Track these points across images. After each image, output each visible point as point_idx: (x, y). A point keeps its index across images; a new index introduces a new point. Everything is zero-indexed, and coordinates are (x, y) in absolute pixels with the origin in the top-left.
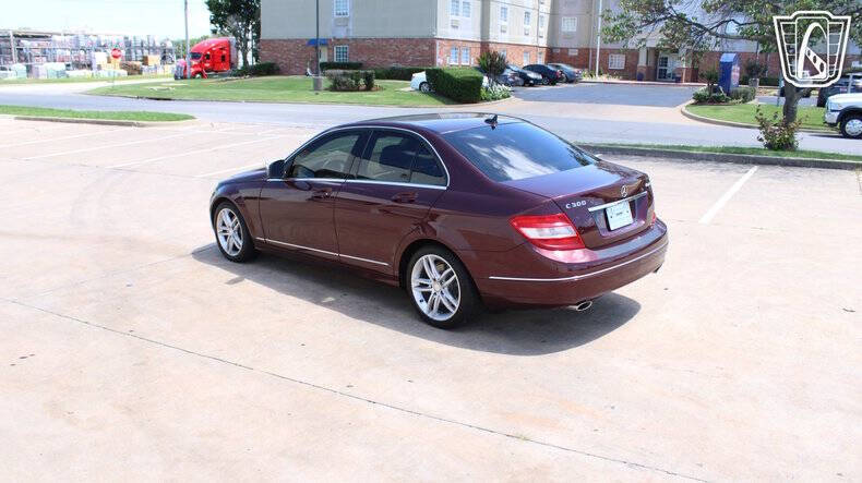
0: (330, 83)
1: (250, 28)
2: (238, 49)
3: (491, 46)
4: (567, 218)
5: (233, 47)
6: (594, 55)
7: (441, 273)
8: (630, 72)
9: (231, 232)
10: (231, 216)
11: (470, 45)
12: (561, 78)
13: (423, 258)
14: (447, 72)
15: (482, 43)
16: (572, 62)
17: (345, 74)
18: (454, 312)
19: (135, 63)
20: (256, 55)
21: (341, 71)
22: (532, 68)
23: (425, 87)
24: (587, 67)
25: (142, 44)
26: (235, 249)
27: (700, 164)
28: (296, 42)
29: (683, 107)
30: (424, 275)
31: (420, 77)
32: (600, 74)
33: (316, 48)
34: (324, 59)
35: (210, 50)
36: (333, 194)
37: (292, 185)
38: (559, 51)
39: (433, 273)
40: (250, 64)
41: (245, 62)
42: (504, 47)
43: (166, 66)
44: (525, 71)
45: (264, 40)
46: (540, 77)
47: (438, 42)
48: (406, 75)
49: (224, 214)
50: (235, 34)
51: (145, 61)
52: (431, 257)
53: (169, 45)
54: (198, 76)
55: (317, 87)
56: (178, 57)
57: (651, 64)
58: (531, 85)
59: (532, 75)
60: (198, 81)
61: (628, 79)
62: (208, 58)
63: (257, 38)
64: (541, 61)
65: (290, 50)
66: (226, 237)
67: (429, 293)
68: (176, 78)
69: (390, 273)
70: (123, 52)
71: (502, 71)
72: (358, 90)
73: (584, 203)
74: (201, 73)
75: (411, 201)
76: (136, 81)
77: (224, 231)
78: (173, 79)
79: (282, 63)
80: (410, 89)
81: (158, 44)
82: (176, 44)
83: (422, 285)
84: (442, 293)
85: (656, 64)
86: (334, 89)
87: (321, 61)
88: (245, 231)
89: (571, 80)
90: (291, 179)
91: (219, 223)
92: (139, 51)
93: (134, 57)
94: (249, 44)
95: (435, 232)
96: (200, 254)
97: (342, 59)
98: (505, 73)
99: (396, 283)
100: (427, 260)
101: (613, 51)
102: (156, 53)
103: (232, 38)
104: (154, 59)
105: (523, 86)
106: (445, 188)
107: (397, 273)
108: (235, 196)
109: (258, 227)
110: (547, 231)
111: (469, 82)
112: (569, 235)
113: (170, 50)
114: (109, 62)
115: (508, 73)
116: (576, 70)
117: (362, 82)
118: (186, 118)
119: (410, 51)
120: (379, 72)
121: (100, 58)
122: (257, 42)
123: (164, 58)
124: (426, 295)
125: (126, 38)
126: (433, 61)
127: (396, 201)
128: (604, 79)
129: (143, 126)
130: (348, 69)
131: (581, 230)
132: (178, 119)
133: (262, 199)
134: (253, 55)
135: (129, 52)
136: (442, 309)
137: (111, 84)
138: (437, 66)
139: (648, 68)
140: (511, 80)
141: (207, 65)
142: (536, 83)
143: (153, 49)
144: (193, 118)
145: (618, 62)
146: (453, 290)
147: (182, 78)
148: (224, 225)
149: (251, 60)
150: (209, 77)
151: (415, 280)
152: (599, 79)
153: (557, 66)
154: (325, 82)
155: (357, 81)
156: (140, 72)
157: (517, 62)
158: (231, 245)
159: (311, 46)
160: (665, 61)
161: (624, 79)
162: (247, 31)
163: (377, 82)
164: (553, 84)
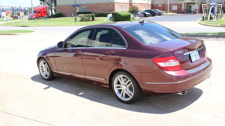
0: (80, 19)
1: (53, 2)
2: (49, 9)
3: (133, 4)
4: (175, 58)
5: (47, 9)
6: (167, 6)
7: (125, 82)
8: (179, 11)
9: (45, 70)
10: (45, 64)
11: (126, 4)
12: (157, 14)
13: (118, 76)
14: (119, 13)
15: (129, 4)
16: (159, 8)
17: (85, 16)
18: (131, 97)
19: (16, 15)
20: (55, 11)
21: (84, 15)
22: (147, 11)
23: (112, 19)
24: (165, 10)
25: (18, 9)
26: (46, 76)
27: (211, 39)
28: (68, 6)
29: (199, 21)
30: (119, 83)
31: (110, 15)
32: (169, 12)
33: (75, 7)
34: (78, 11)
35: (40, 10)
36: (82, 53)
37: (66, 51)
38: (155, 5)
39: (122, 82)
40: (54, 14)
41: (52, 13)
42: (137, 4)
43: (26, 16)
44: (145, 12)
45: (58, 6)
46: (150, 14)
47: (115, 4)
48: (105, 15)
49: (42, 63)
50: (48, 4)
51: (19, 14)
52: (121, 76)
53: (27, 9)
54: (36, 18)
55: (76, 20)
56: (30, 13)
57: (186, 8)
58: (147, 17)
59: (147, 13)
60: (37, 20)
61: (178, 13)
62: (40, 13)
63: (55, 5)
64: (149, 9)
65: (66, 9)
66: (43, 71)
67: (121, 90)
68: (29, 19)
69: (105, 82)
70: (11, 12)
71: (137, 12)
72: (90, 21)
73: (182, 51)
74: (37, 18)
75: (112, 55)
76: (16, 21)
77: (42, 69)
78: (28, 20)
79: (64, 13)
80: (107, 19)
81: (23, 9)
82: (29, 9)
83: (118, 87)
84: (126, 90)
85: (188, 8)
86: (81, 21)
87: (77, 12)
88: (50, 69)
89: (160, 14)
90: (66, 49)
91: (40, 66)
92: (17, 11)
93: (15, 13)
94: (53, 7)
95: (122, 66)
96: (34, 78)
97: (84, 11)
98: (138, 13)
99: (108, 87)
100: (119, 77)
101: (173, 4)
102: (22, 12)
103: (47, 6)
104: (22, 14)
105: (144, 17)
106: (126, 48)
107: (108, 83)
108: (45, 56)
109: (54, 67)
110: (168, 63)
111: (126, 16)
112: (177, 65)
113: (27, 11)
114: (7, 15)
115: (139, 13)
116: (161, 11)
117: (91, 18)
118: (32, 31)
119: (106, 7)
120: (96, 15)
121: (4, 14)
122: (56, 6)
123: (25, 13)
124: (120, 91)
125: (12, 7)
126: (114, 10)
127: (106, 55)
128: (171, 13)
129: (16, 35)
130: (86, 14)
131: (181, 63)
132: (29, 32)
133: (55, 56)
134: (54, 11)
135: (13, 12)
136: (127, 96)
137: (7, 22)
138: (115, 12)
139: (185, 10)
140: (140, 15)
141: (39, 15)
142: (148, 16)
143: (21, 11)
144: (34, 31)
145: (175, 8)
146: (130, 88)
147: (31, 19)
148: (42, 67)
149: (54, 13)
150: (40, 19)
151: (115, 85)
152: (169, 14)
153: (155, 10)
154: (79, 19)
155: (89, 18)
156: (17, 18)
157: (142, 9)
158: (45, 75)
159: (73, 7)
160: (191, 7)
161: (177, 13)
162: (52, 3)
163: (96, 18)
164: (154, 16)
